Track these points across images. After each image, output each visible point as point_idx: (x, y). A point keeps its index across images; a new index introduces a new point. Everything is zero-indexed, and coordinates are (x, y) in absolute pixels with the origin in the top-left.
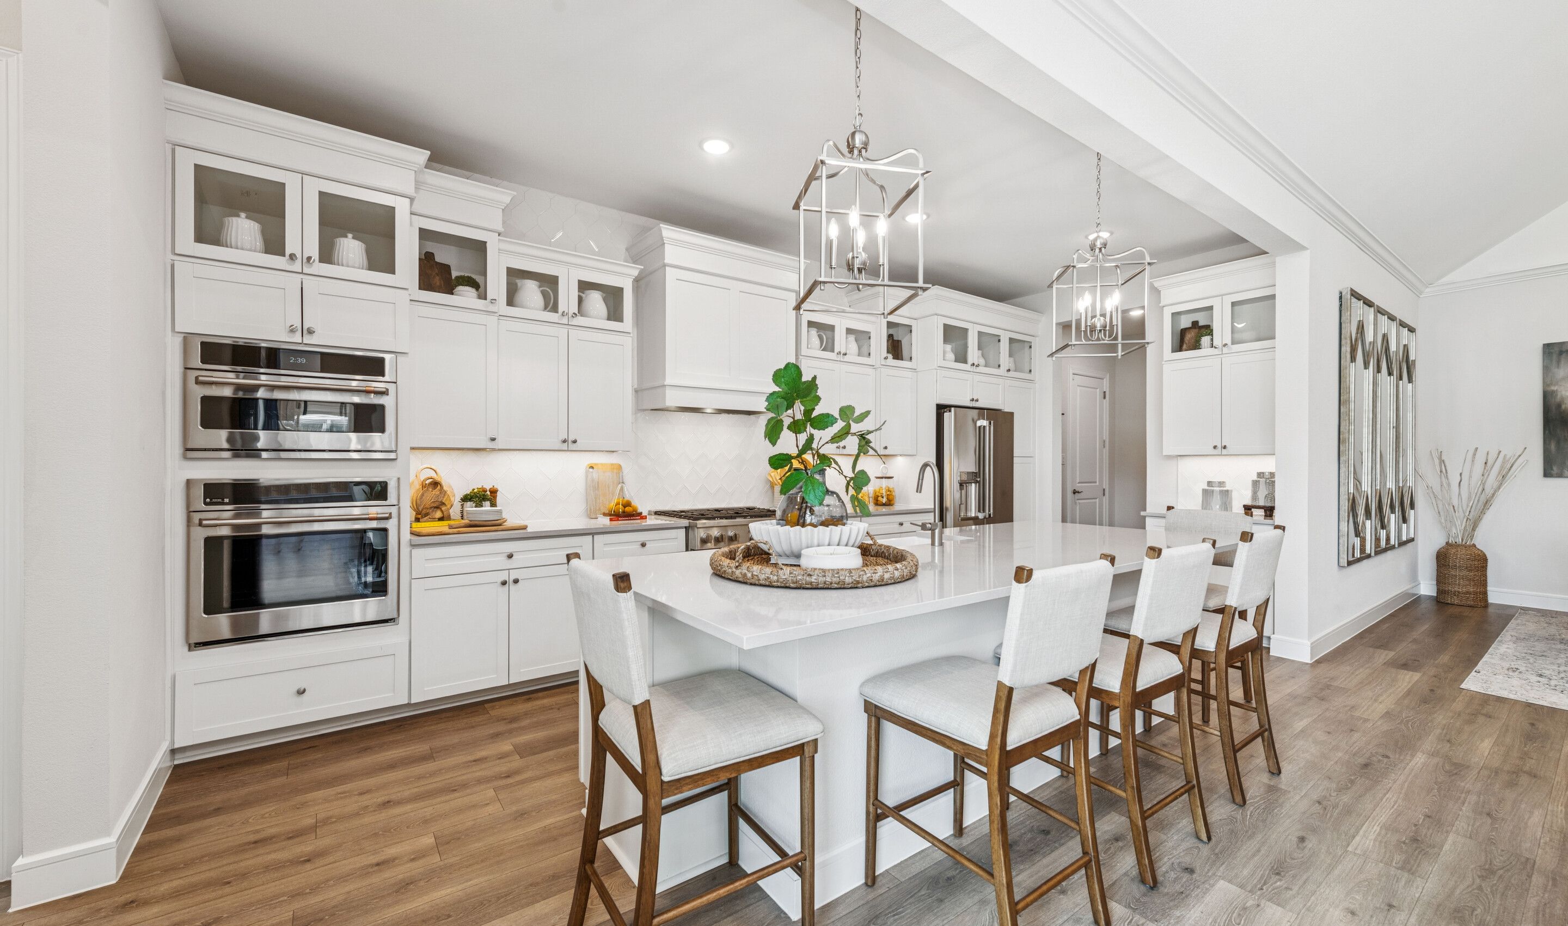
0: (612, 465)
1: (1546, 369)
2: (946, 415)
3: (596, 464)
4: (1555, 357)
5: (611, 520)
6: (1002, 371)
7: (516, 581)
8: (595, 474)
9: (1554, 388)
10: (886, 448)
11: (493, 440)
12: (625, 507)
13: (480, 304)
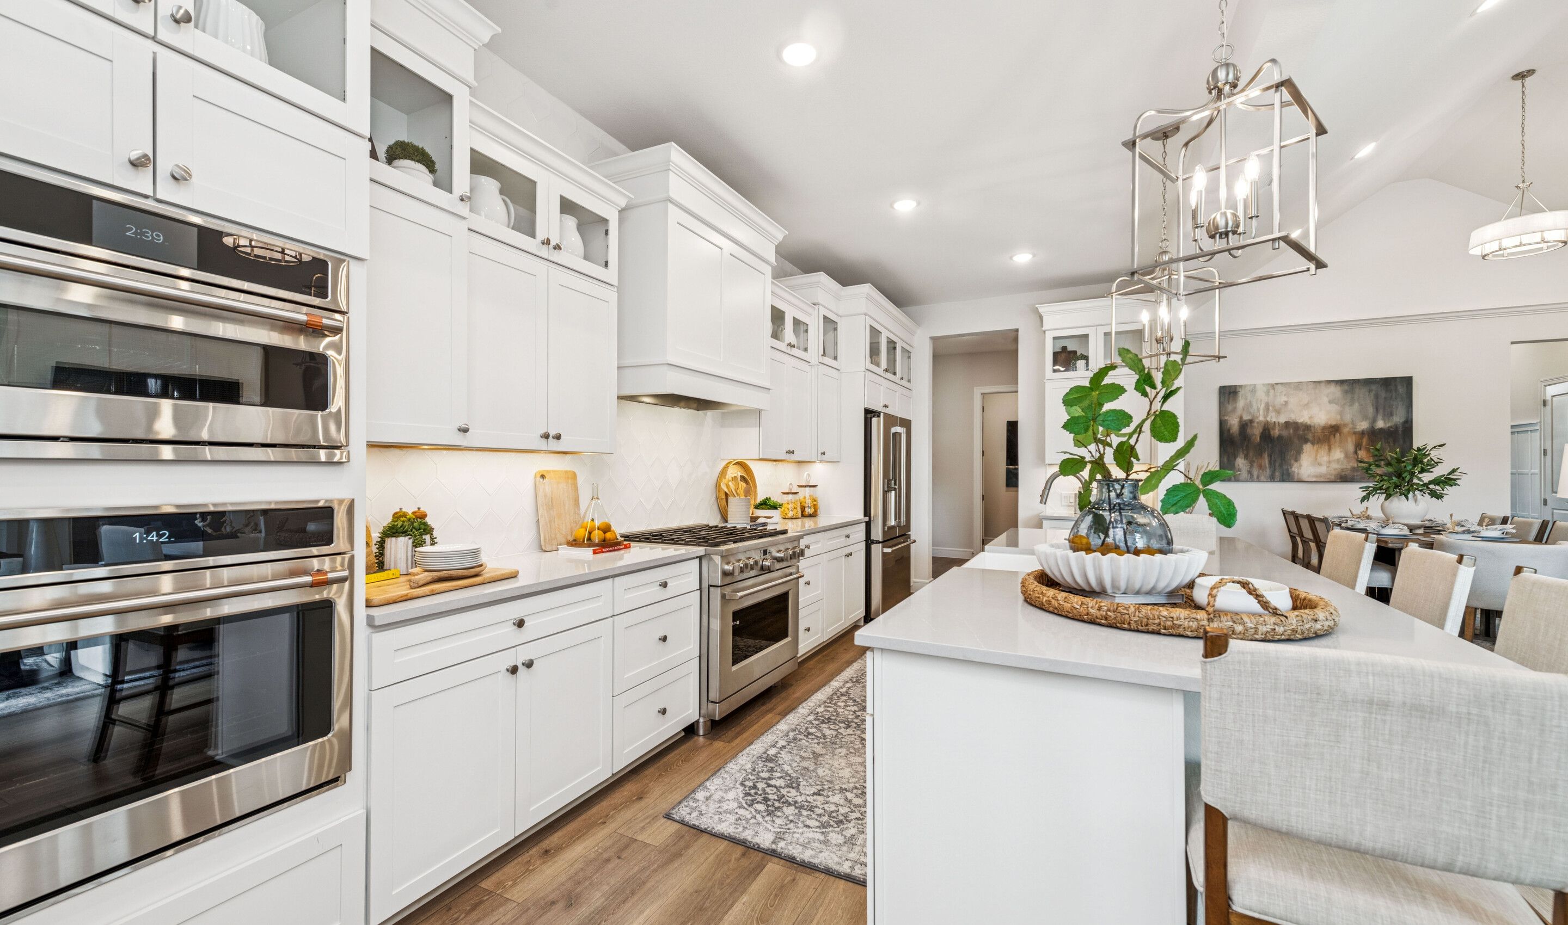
0: (566, 472)
1: (1221, 405)
2: (874, 420)
3: (548, 472)
4: (1227, 395)
5: (595, 552)
6: (896, 378)
7: (529, 665)
8: (547, 487)
9: (1226, 418)
10: (824, 453)
11: (465, 430)
12: (605, 533)
13: (439, 196)
